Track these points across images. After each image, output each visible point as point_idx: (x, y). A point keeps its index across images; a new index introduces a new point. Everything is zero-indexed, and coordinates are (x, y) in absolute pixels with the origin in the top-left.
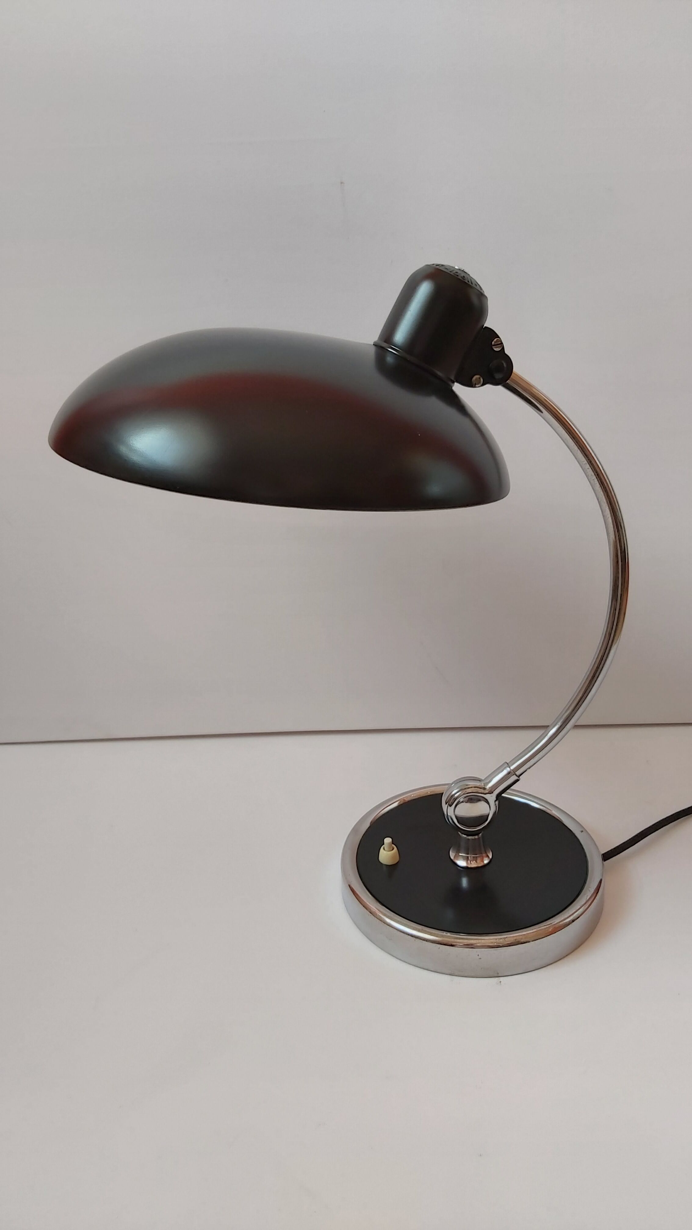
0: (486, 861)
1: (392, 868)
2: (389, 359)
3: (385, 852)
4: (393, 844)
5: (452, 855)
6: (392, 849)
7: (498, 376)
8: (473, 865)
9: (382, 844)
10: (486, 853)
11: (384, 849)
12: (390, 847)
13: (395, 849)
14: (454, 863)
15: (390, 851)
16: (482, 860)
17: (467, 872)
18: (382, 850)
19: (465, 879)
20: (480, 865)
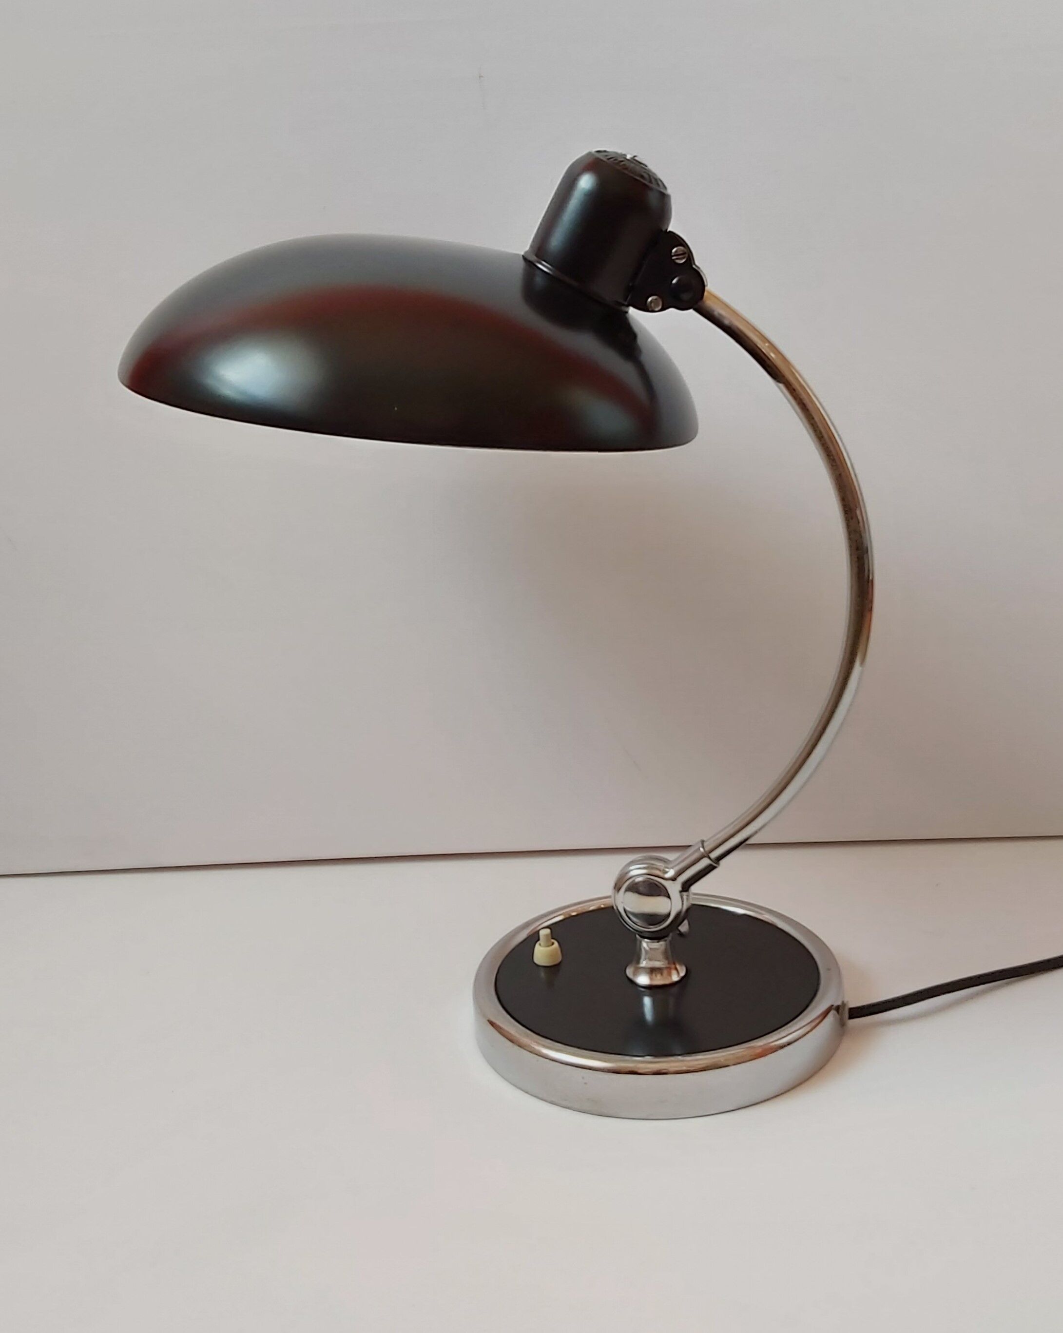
0: (675, 978)
1: (553, 969)
2: (539, 280)
3: (542, 949)
4: (553, 938)
5: (629, 972)
6: (551, 944)
7: (686, 296)
8: (659, 981)
9: (537, 938)
10: (676, 969)
11: (540, 945)
12: (547, 940)
13: (556, 944)
14: (632, 982)
15: (548, 946)
16: (670, 975)
17: (651, 989)
18: (537, 945)
19: (647, 1001)
20: (667, 982)
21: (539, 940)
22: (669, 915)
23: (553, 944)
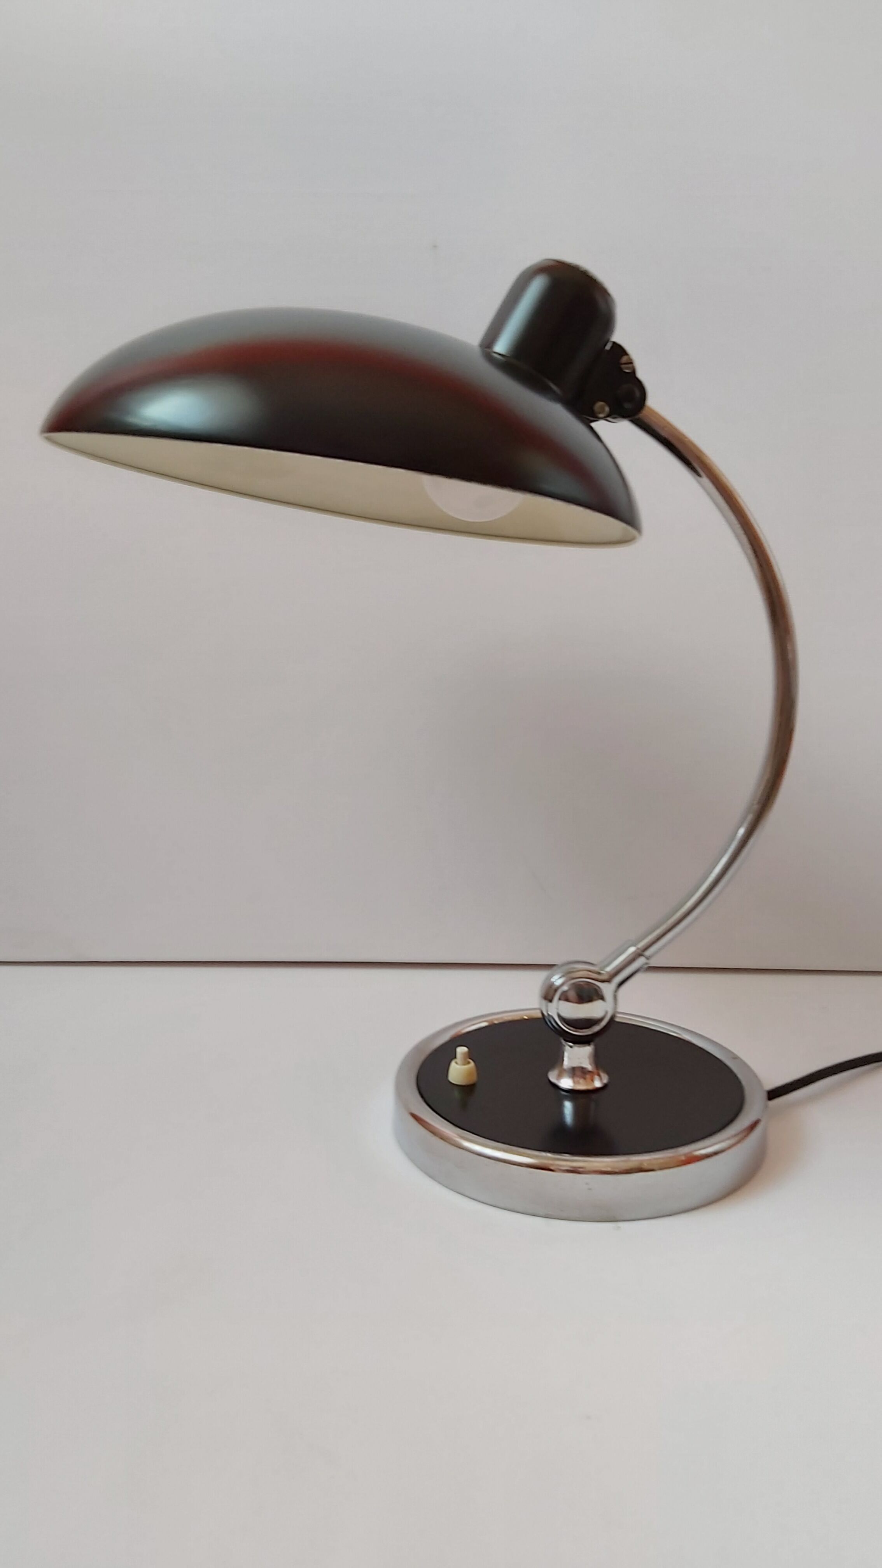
0: (598, 1084)
1: (468, 1089)
3: (458, 1066)
4: (470, 1059)
5: (552, 1077)
6: (467, 1062)
7: (628, 406)
8: (582, 1086)
10: (599, 1075)
11: (456, 1063)
12: (465, 1059)
13: (472, 1064)
14: (556, 1087)
15: (464, 1065)
16: (592, 1080)
17: (573, 1094)
18: (453, 1064)
19: (568, 1106)
20: (590, 1087)
21: (455, 1057)
22: (601, 1020)
23: (469, 1063)
